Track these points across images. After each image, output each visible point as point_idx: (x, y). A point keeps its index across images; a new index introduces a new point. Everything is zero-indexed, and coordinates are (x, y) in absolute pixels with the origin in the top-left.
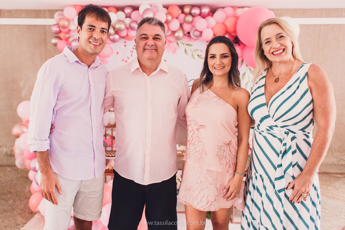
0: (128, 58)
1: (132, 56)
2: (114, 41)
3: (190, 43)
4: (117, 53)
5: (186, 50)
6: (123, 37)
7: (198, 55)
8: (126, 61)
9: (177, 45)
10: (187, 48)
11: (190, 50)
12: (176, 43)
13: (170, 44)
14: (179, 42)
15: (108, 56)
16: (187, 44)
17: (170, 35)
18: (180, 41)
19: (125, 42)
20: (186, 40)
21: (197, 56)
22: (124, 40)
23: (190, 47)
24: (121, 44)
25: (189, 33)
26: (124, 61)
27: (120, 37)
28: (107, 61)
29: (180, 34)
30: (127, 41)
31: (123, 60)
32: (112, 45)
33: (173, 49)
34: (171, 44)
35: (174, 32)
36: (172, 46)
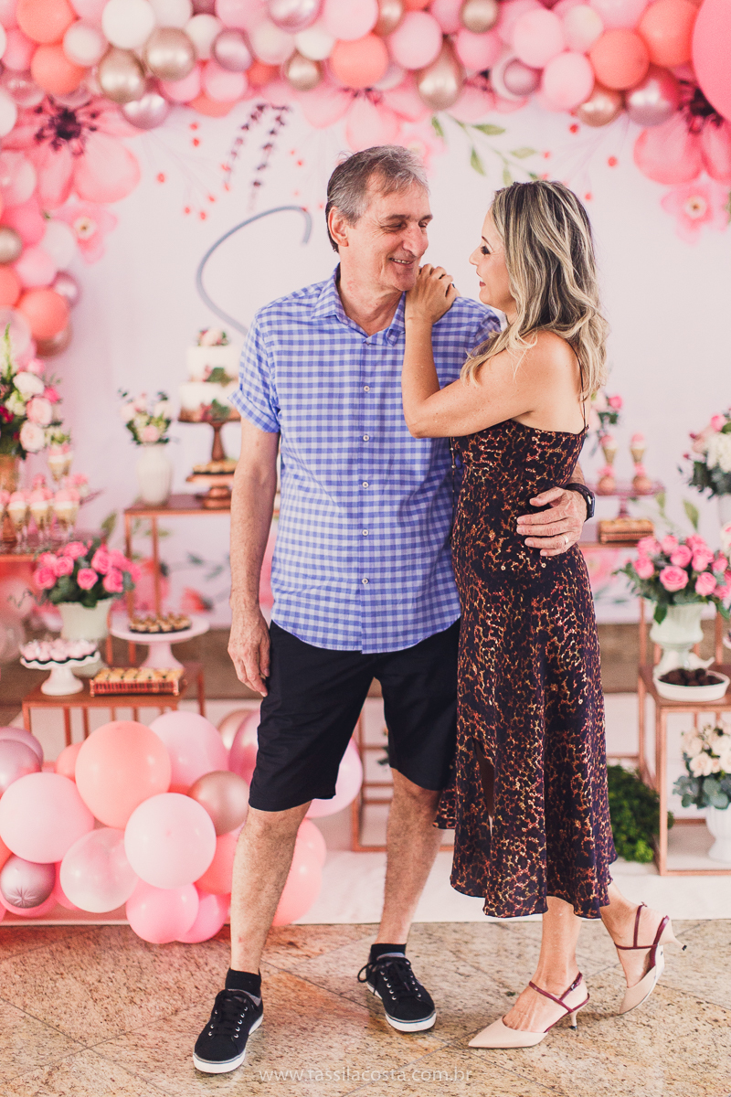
0: (212, 199)
1: (227, 188)
2: (142, 123)
3: (491, 118)
4: (161, 178)
5: (478, 151)
6: (187, 104)
7: (532, 175)
8: (203, 216)
9: (435, 131)
10: (483, 142)
11: (497, 153)
12: (428, 123)
13: (399, 129)
14: (442, 117)
15: (118, 195)
16: (480, 128)
17: (402, 86)
18: (450, 111)
19: (194, 126)
20: (474, 107)
22: (189, 116)
23: (494, 140)
24: (174, 134)
25: (485, 74)
26: (194, 215)
27: (171, 103)
28: (115, 220)
29: (442, 81)
30: (205, 122)
31: (187, 211)
32: (137, 142)
34: (407, 125)
35: (416, 75)
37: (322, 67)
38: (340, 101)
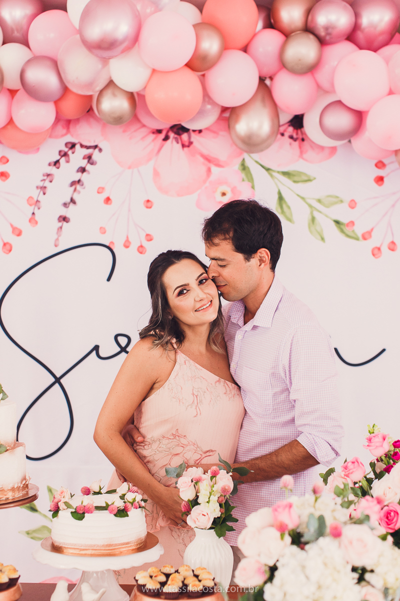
0: (17, 232)
1: (33, 221)
5: (284, 195)
7: (337, 222)
9: (243, 175)
11: (303, 198)
12: (237, 166)
14: (250, 160)
16: (285, 174)
18: (258, 157)
20: (283, 154)
21: (333, 224)
23: (301, 188)
25: (297, 122)
29: (258, 123)
33: (224, 194)
34: (215, 169)
35: (229, 114)
36: (221, 182)
37: (135, 99)
38: (152, 142)
